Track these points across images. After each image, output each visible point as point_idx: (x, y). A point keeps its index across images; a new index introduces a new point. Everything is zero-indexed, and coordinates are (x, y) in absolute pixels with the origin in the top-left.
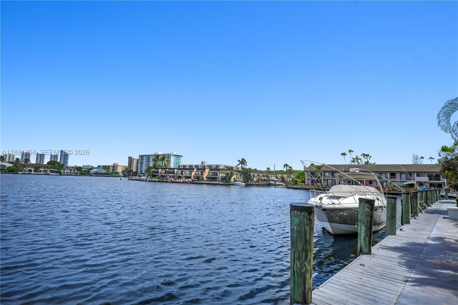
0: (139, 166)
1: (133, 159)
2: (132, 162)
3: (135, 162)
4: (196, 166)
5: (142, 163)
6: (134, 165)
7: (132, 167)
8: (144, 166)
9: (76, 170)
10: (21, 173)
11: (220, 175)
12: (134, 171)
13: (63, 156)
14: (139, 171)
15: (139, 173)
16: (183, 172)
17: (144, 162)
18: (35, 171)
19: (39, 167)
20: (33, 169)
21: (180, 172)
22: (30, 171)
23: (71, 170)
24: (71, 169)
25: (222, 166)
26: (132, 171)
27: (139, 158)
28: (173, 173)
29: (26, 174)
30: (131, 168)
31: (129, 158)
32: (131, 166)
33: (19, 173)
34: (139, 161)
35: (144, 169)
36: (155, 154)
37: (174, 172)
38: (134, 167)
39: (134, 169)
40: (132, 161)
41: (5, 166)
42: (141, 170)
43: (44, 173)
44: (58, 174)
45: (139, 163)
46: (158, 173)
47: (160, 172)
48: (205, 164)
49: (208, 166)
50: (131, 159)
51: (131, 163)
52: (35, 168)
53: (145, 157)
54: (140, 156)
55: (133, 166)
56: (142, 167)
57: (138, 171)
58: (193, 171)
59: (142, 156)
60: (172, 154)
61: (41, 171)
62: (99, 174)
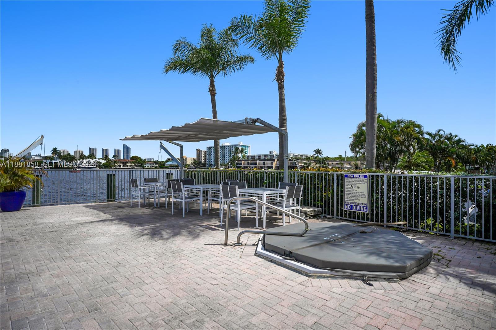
0: (208, 157)
1: (201, 151)
2: (200, 154)
3: (203, 154)
4: (264, 156)
5: (210, 155)
6: (202, 156)
7: (200, 159)
8: (212, 157)
9: (155, 163)
10: (114, 168)
12: (203, 162)
13: (125, 150)
14: (208, 162)
15: (208, 164)
16: (265, 163)
17: (212, 154)
18: (124, 166)
19: (126, 163)
20: (122, 164)
21: (261, 163)
22: (120, 166)
23: (150, 164)
24: (151, 163)
25: (291, 155)
26: (201, 162)
27: (207, 150)
28: (256, 164)
29: (117, 169)
30: (199, 160)
31: (198, 150)
33: (112, 168)
34: (207, 153)
35: (212, 161)
36: (222, 145)
38: (203, 159)
39: (202, 160)
41: (101, 163)
42: (210, 161)
43: (131, 168)
44: (142, 168)
45: (207, 155)
46: (242, 165)
47: (243, 163)
48: (273, 153)
49: (276, 156)
50: (199, 152)
51: (199, 155)
52: (123, 163)
53: (212, 149)
54: (207, 148)
56: (210, 158)
57: (207, 162)
58: (274, 162)
59: (210, 148)
61: (127, 166)
62: (173, 166)
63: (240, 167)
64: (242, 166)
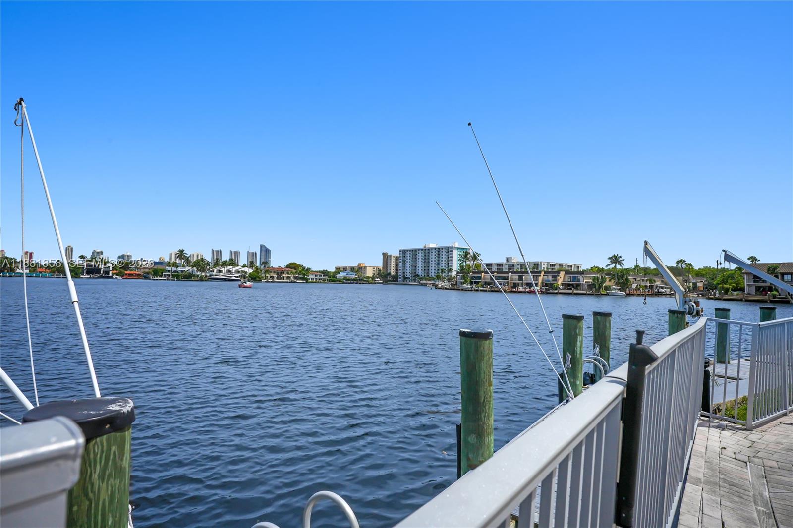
0: (401, 266)
1: (390, 256)
2: (389, 261)
3: (393, 260)
4: (497, 265)
5: (404, 262)
6: (392, 264)
7: (389, 269)
8: (408, 266)
9: (322, 275)
10: (265, 281)
11: (585, 281)
12: (393, 274)
13: (263, 253)
14: (401, 274)
15: (401, 277)
16: (524, 277)
17: (408, 260)
18: (278, 278)
19: (281, 273)
20: (275, 275)
22: (272, 278)
23: (316, 276)
24: (316, 274)
25: (544, 264)
26: (390, 274)
27: (400, 254)
28: (506, 278)
29: (269, 282)
30: (387, 270)
31: (384, 254)
32: (387, 267)
33: (263, 281)
34: (400, 259)
35: (408, 271)
36: (425, 247)
37: (508, 277)
38: (392, 268)
39: (392, 271)
40: (389, 257)
41: (246, 273)
42: (404, 273)
43: (288, 281)
44: (305, 282)
45: (400, 262)
47: (482, 277)
48: (513, 261)
49: (518, 265)
50: (386, 257)
51: (387, 262)
52: (278, 274)
53: (409, 252)
54: (400, 251)
55: (390, 267)
56: (404, 267)
57: (399, 274)
58: (540, 276)
59: (405, 251)
60: (454, 247)
61: (283, 278)
62: (349, 280)
63: (479, 284)
64: (481, 282)
